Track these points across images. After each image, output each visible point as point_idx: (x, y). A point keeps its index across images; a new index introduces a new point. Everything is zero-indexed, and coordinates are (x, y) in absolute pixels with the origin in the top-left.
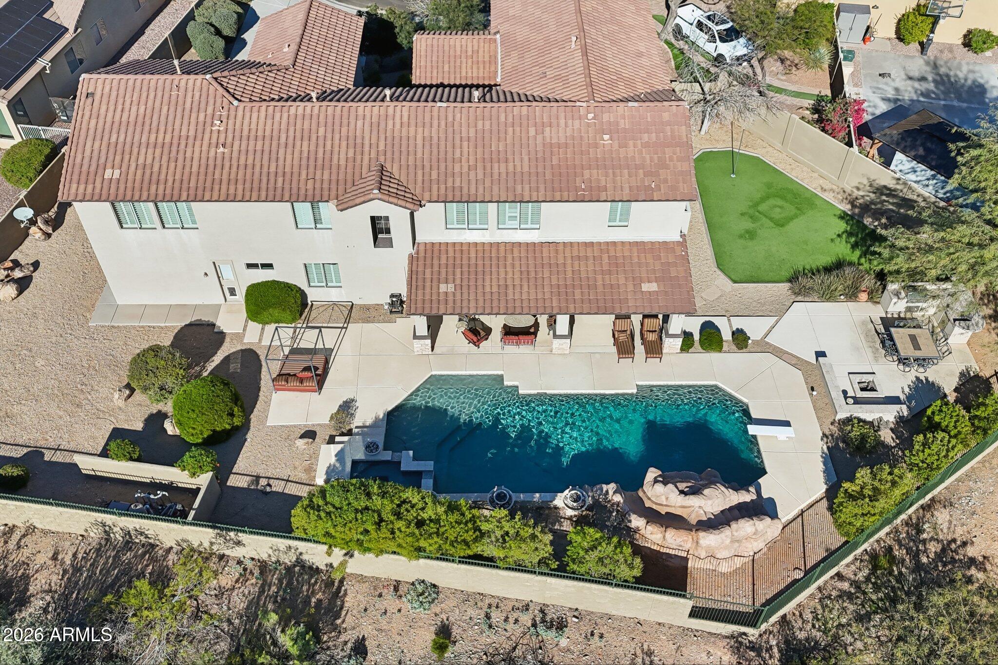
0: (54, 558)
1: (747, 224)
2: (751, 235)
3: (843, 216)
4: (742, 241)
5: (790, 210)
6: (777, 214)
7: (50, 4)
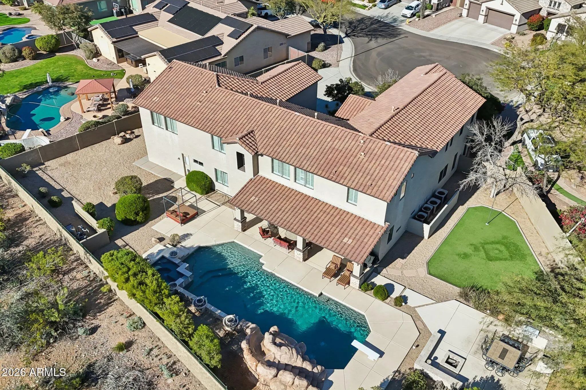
0: (40, 237)
1: (469, 250)
2: (466, 256)
3: (538, 273)
4: (457, 257)
5: (506, 254)
7: (222, 43)
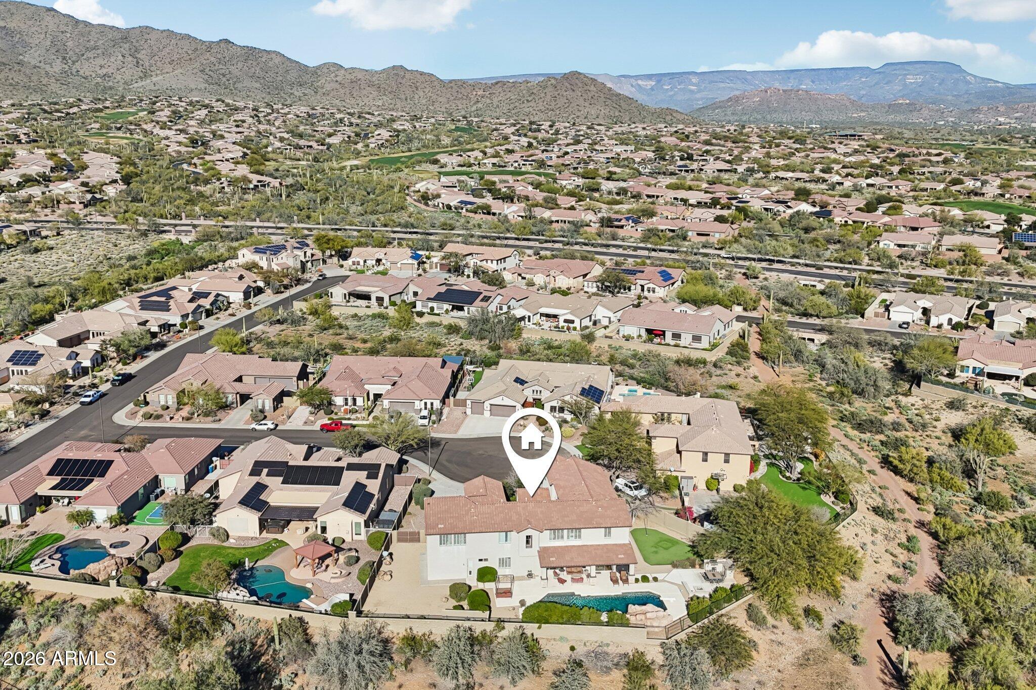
1: (654, 549)
3: (690, 546)
4: (653, 554)
5: (670, 545)
6: (665, 546)
7: (366, 486)
